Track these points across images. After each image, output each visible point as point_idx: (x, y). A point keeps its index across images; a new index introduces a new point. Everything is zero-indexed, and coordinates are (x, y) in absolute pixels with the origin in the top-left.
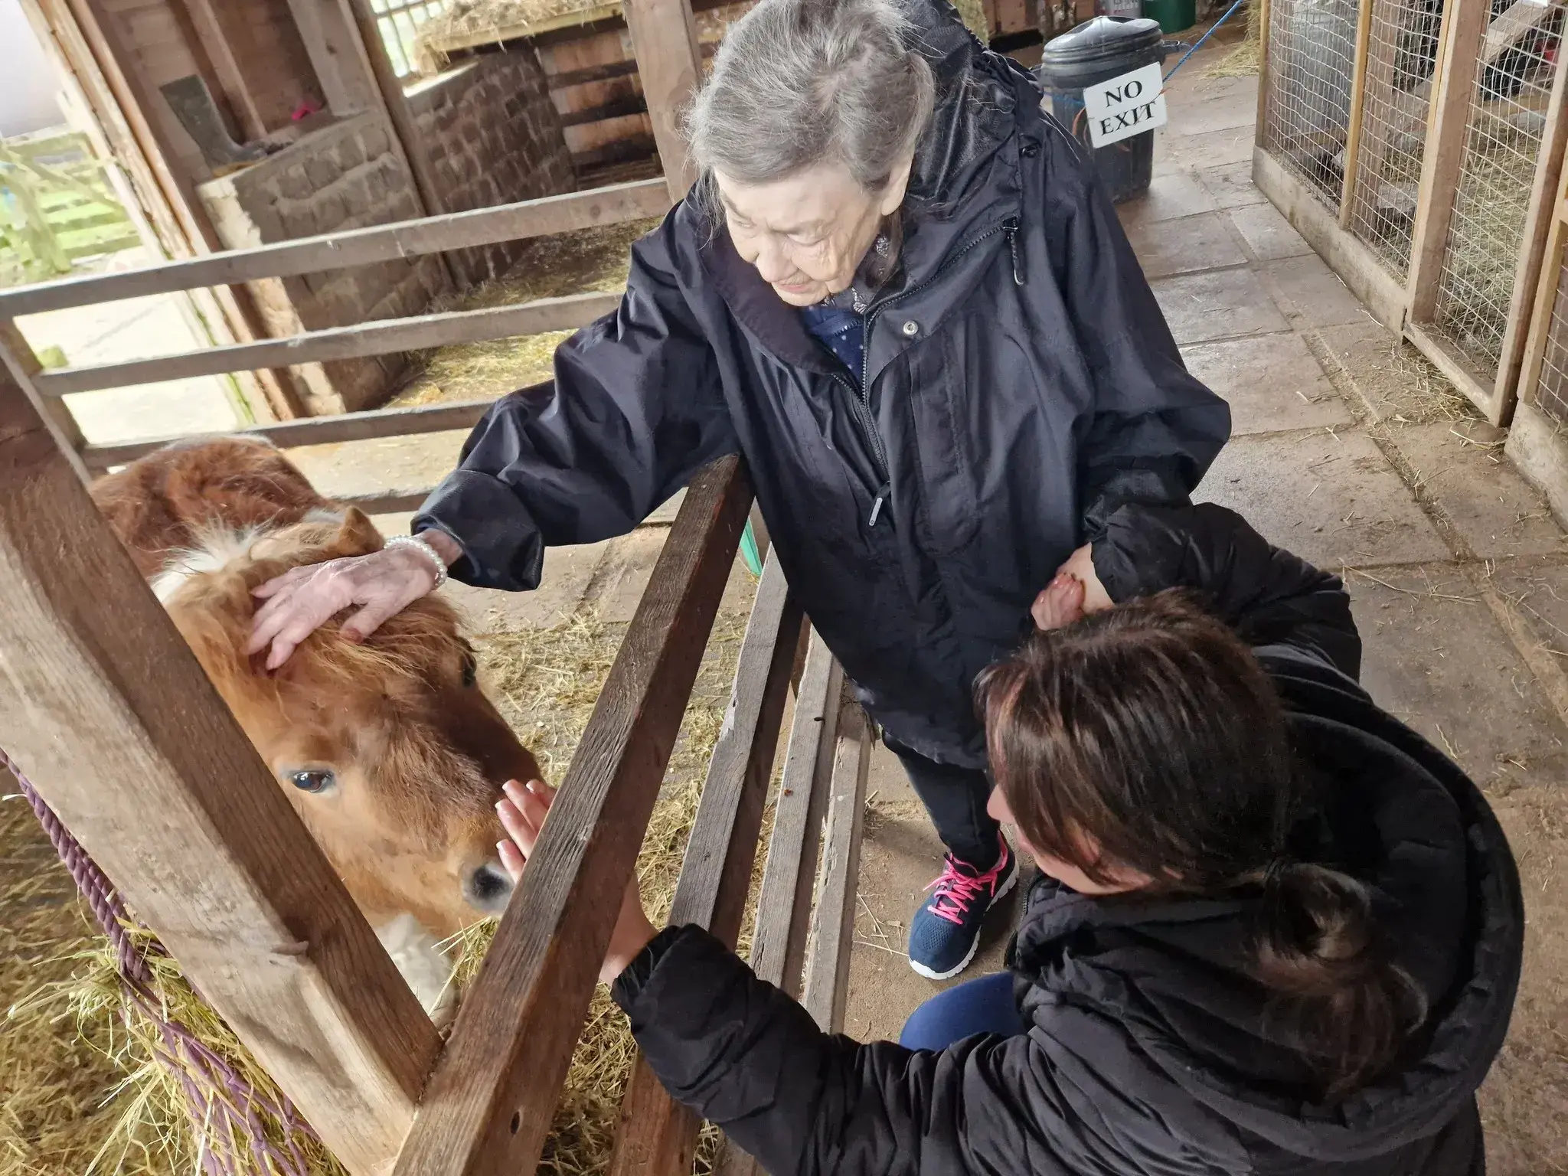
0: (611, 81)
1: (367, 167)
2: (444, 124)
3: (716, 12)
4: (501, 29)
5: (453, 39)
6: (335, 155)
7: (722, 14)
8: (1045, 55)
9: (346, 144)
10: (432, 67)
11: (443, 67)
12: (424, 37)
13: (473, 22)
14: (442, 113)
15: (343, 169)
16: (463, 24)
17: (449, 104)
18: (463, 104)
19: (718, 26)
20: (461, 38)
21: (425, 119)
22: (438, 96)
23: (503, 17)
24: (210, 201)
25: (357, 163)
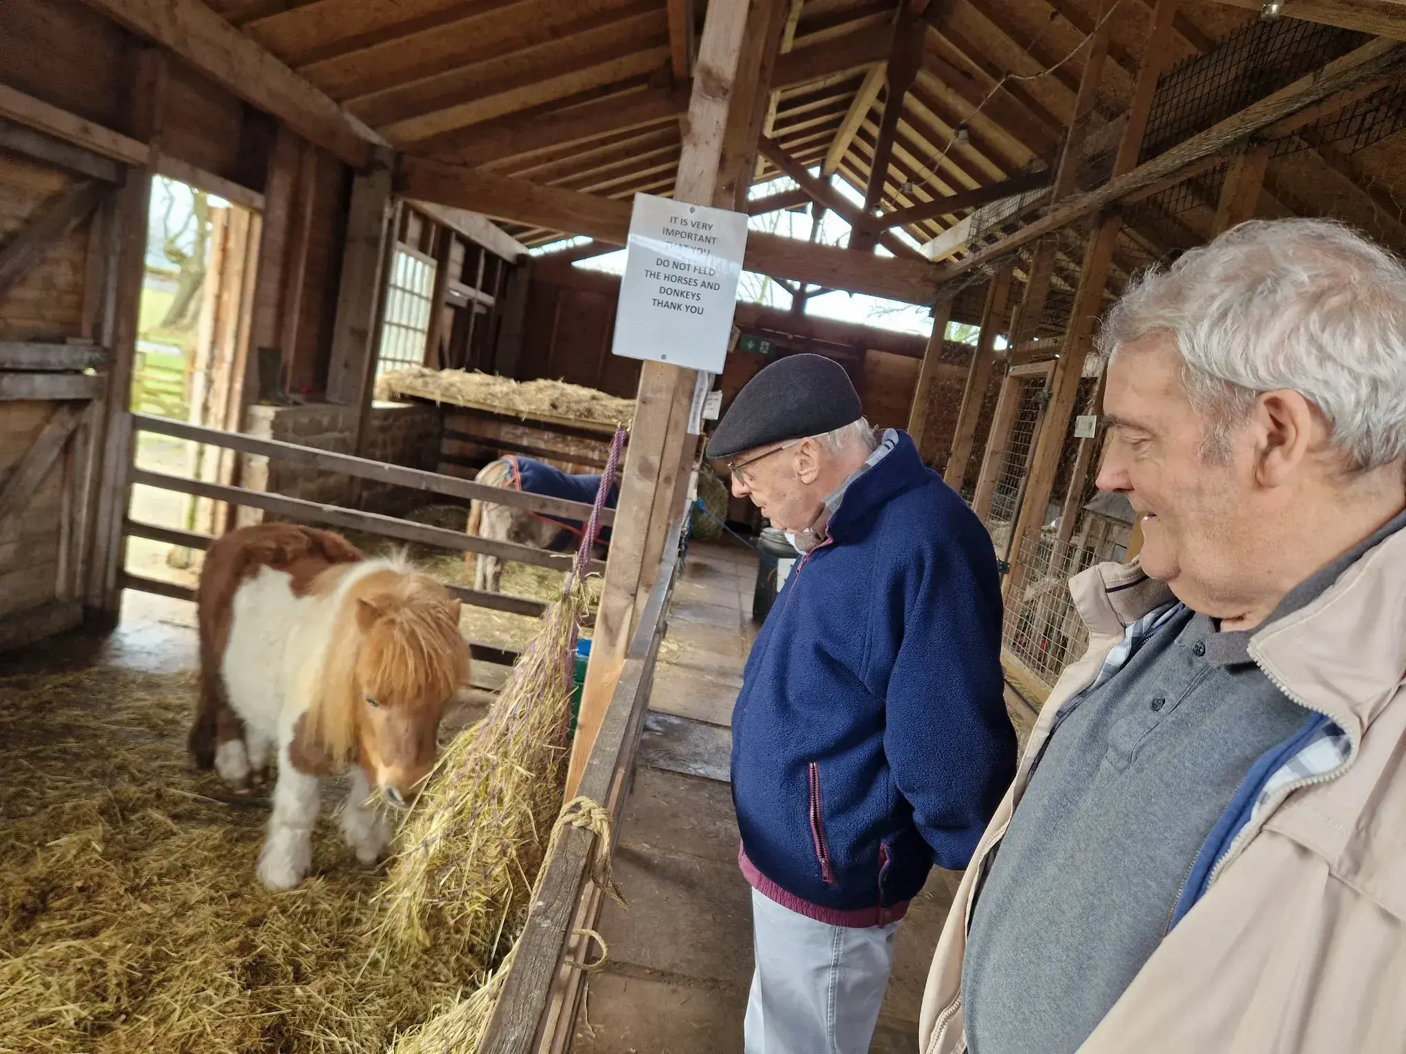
0: (485, 447)
1: (336, 435)
2: (384, 429)
3: (569, 438)
4: (443, 395)
5: (408, 387)
6: (325, 421)
7: (572, 440)
8: (762, 534)
9: (334, 419)
10: (385, 395)
11: (393, 398)
12: (389, 379)
13: (426, 384)
14: (386, 423)
15: (327, 430)
16: (420, 381)
17: (391, 420)
18: (397, 424)
19: (567, 445)
20: (414, 389)
21: (376, 423)
22: (388, 413)
23: (447, 389)
24: (252, 416)
25: (334, 430)
